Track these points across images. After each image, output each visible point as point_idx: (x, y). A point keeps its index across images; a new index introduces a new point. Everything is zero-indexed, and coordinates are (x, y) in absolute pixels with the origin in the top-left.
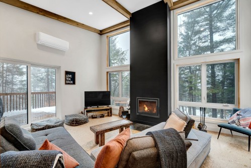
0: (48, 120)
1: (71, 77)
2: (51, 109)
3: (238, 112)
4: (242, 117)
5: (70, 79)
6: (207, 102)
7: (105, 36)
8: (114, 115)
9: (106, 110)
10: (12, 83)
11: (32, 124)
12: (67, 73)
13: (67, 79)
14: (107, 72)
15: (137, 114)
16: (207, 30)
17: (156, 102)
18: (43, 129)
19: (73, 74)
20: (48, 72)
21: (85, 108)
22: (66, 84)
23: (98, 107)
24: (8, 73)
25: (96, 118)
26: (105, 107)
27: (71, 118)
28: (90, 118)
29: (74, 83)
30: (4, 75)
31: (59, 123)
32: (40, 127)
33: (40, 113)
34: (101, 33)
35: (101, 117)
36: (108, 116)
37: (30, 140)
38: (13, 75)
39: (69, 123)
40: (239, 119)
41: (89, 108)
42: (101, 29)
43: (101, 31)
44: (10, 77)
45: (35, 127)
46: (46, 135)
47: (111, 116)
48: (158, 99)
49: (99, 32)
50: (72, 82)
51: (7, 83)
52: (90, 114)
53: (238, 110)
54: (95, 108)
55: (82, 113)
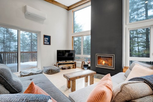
0: (32, 70)
1: (48, 40)
2: (34, 63)
5: (47, 41)
7: (71, 11)
8: (78, 67)
9: (72, 63)
10: (10, 47)
11: (20, 72)
12: (45, 36)
13: (45, 40)
14: (73, 37)
15: (96, 66)
16: (143, 8)
17: (112, 57)
18: (28, 75)
19: (49, 37)
20: (32, 39)
21: (57, 62)
22: (44, 44)
23: (66, 61)
24: (7, 41)
25: (65, 69)
26: (71, 62)
27: (48, 69)
28: (61, 69)
29: (50, 44)
30: (5, 42)
31: (39, 72)
32: (26, 74)
33: (27, 65)
34: (68, 9)
35: (68, 69)
36: (73, 68)
37: (18, 82)
38: (10, 42)
39: (46, 72)
41: (60, 62)
42: (68, 6)
43: (68, 7)
44: (9, 43)
45: (23, 74)
46: (31, 80)
47: (75, 68)
48: (114, 55)
49: (67, 8)
50: (48, 43)
51: (6, 47)
52: (61, 66)
54: (64, 62)
55: (55, 65)
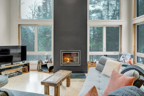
3: (122, 56)
4: (126, 58)
6: (106, 51)
8: (32, 70)
15: (61, 65)
17: (78, 53)
23: (12, 64)
40: (124, 60)
48: (80, 51)
53: (122, 55)
54: (9, 65)
